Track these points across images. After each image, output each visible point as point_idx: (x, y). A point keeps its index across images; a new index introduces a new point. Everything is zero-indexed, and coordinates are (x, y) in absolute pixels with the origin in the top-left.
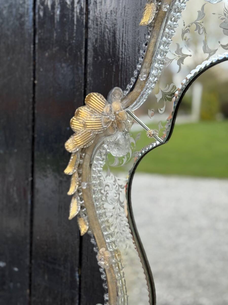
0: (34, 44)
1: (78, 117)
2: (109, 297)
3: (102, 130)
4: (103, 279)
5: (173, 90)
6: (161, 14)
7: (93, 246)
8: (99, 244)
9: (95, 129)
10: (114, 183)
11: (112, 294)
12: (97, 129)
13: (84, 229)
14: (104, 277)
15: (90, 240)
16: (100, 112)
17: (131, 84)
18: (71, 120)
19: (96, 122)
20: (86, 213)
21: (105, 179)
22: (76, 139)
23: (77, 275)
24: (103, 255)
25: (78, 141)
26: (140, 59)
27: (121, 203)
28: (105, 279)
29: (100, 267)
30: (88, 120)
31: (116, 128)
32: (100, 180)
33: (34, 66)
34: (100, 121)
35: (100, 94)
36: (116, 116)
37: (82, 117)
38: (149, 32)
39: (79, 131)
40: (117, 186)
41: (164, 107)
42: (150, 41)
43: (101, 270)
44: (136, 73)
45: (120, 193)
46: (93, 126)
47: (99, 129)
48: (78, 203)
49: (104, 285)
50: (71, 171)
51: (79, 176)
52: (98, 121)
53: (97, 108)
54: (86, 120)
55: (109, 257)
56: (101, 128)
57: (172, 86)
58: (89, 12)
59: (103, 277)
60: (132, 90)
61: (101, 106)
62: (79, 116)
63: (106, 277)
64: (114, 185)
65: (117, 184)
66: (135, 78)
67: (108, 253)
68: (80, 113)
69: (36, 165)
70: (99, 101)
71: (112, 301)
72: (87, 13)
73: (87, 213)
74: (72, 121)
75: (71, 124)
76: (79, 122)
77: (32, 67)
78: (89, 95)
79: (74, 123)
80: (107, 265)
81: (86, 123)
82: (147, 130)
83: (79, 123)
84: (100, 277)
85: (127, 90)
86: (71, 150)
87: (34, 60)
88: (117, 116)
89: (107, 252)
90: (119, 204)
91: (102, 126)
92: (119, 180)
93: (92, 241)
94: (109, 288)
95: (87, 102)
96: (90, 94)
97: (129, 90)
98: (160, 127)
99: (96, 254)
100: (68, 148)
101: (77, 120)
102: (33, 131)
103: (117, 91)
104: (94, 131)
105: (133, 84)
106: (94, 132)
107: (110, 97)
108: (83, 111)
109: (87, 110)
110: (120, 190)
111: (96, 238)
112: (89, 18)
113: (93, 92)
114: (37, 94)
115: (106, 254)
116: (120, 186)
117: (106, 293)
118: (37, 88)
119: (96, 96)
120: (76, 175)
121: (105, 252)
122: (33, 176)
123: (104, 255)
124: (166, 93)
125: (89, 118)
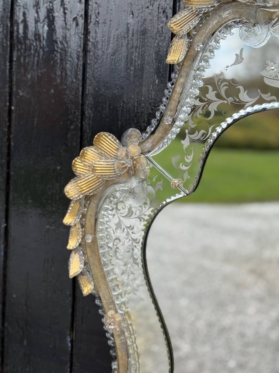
0: (11, 61)
1: (83, 159)
2: (118, 365)
3: (115, 176)
4: (111, 345)
5: (204, 137)
6: (192, 53)
7: (99, 307)
8: (105, 306)
9: (105, 175)
10: (126, 237)
11: (121, 362)
12: (108, 175)
13: (87, 289)
14: (112, 343)
15: (95, 301)
16: (111, 155)
17: (153, 127)
18: (74, 161)
19: (107, 166)
20: (89, 270)
21: (115, 232)
22: (80, 185)
23: (69, 339)
24: (112, 318)
25: (82, 187)
26: (164, 99)
27: (135, 260)
28: (113, 345)
29: (107, 332)
30: (97, 164)
31: (133, 175)
32: (108, 232)
33: (11, 88)
34: (112, 166)
35: (112, 135)
36: (133, 162)
37: (88, 159)
38: (177, 70)
39: (84, 176)
40: (130, 240)
41: (192, 156)
42: (176, 81)
43: (108, 335)
44: (158, 114)
45: (134, 248)
46: (103, 171)
47: (111, 175)
48: (80, 259)
49: (111, 351)
50: (72, 222)
51: (82, 228)
52: (110, 166)
53: (108, 151)
54: (95, 164)
55: (119, 320)
56: (114, 173)
57: (202, 133)
58: (90, 32)
59: (110, 343)
60: (153, 133)
61: (113, 148)
62: (85, 158)
63: (114, 343)
64: (127, 239)
65: (130, 238)
66: (158, 120)
67: (119, 316)
68: (85, 154)
69: (12, 209)
70: (110, 142)
71: (121, 370)
72: (85, 33)
73: (91, 270)
74: (74, 163)
75: (72, 167)
76: (84, 164)
77: (7, 90)
78: (98, 135)
79: (77, 166)
80: (118, 329)
81: (94, 167)
82: (171, 180)
83: (82, 166)
84: (107, 342)
85: (147, 132)
86: (72, 197)
87: (11, 81)
88: (135, 162)
89: (117, 315)
90: (132, 260)
91: (115, 172)
92: (133, 233)
93: (97, 302)
94: (118, 356)
95: (95, 143)
96: (100, 134)
97: (149, 133)
98: (187, 176)
99: (102, 317)
100: (68, 195)
101: (81, 163)
102: (8, 168)
103: (134, 133)
104: (104, 176)
105: (154, 126)
106: (103, 178)
107: (124, 139)
108: (90, 152)
109: (94, 152)
110: (134, 245)
111: (102, 298)
112: (89, 40)
113: (104, 131)
114: (13, 123)
115: (117, 318)
116: (134, 240)
117: (114, 361)
118: (14, 115)
119: (107, 137)
120: (79, 226)
121: (116, 315)
122: (7, 222)
123: (114, 318)
124: (194, 140)
125: (99, 161)
